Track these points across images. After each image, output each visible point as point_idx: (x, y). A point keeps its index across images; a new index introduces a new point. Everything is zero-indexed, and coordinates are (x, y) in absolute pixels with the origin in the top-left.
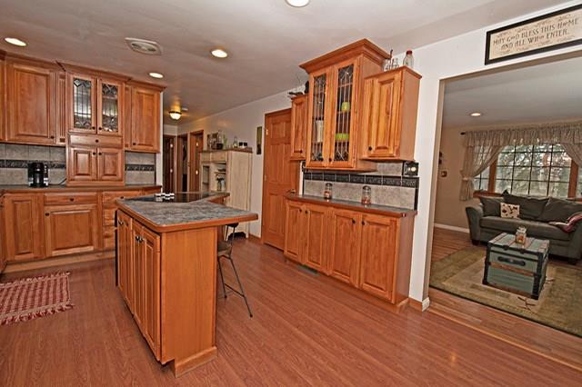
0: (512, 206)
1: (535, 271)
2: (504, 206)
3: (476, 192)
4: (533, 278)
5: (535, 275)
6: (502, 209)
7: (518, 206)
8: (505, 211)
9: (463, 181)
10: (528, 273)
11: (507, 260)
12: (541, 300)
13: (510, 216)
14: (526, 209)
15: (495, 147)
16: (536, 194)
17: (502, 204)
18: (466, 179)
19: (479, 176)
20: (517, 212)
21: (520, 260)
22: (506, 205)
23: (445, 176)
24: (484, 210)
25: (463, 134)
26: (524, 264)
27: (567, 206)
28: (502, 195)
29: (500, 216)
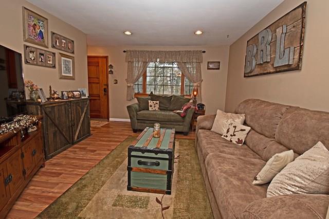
0: (155, 102)
1: (167, 169)
2: (151, 103)
3: (136, 94)
4: (166, 176)
5: (167, 172)
6: (150, 104)
7: (158, 102)
8: (151, 106)
9: (128, 87)
10: (162, 172)
11: (145, 163)
12: (173, 195)
13: (154, 109)
14: (162, 103)
15: (144, 62)
16: (167, 93)
17: (149, 101)
18: (129, 85)
19: (136, 83)
20: (157, 106)
21: (154, 161)
22: (152, 102)
23: (116, 83)
24: (139, 106)
25: (124, 52)
26: (158, 164)
27: (181, 100)
28: (150, 95)
29: (148, 109)
